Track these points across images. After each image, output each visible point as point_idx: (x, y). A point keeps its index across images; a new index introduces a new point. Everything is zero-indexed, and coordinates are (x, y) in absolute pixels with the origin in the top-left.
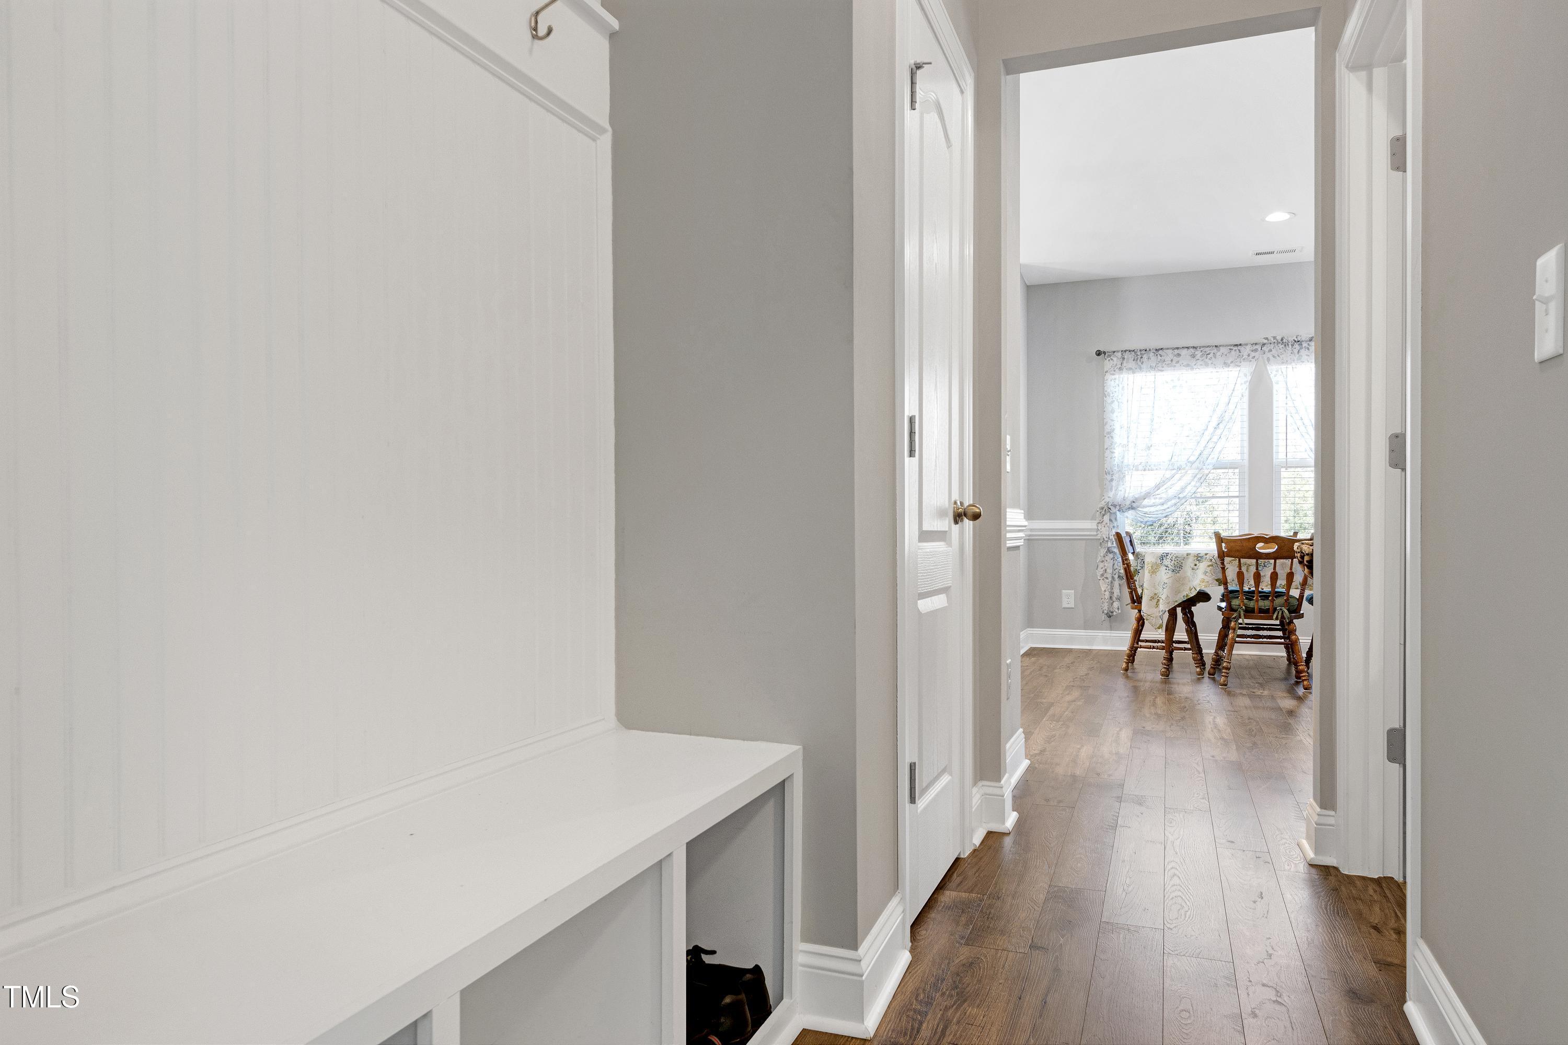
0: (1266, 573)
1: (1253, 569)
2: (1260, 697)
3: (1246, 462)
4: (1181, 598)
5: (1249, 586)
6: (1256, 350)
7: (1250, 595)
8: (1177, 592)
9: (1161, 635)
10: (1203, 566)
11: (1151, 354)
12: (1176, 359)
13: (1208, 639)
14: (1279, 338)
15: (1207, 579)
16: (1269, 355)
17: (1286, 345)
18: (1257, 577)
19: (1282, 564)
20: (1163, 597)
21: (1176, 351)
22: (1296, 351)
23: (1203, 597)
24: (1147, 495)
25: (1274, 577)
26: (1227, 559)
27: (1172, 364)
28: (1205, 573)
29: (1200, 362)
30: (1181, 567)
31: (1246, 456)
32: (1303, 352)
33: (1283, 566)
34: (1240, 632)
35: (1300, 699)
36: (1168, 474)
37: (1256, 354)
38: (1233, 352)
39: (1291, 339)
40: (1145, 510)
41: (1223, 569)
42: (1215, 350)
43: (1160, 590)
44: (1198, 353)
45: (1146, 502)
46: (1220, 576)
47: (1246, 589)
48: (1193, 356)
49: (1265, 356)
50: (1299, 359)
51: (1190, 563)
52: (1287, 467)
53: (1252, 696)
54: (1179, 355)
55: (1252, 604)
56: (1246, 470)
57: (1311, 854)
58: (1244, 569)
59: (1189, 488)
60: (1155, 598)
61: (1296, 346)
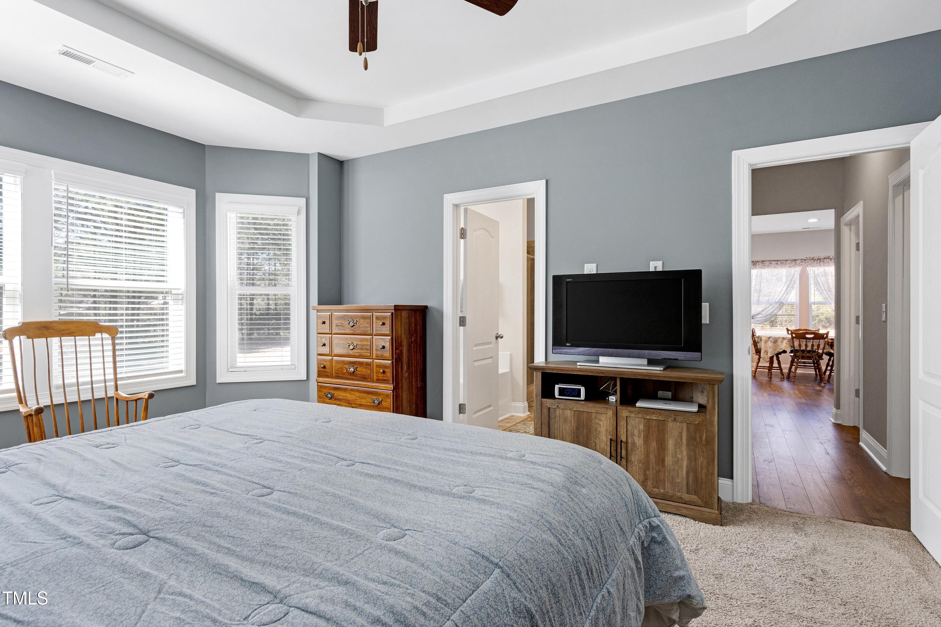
0: (810, 344)
1: (804, 343)
2: (808, 386)
3: (798, 303)
4: (776, 352)
5: (803, 348)
6: (802, 262)
7: (803, 351)
8: (775, 350)
9: (767, 365)
10: (785, 341)
11: (760, 263)
12: (770, 265)
13: (785, 366)
14: (812, 258)
15: (787, 346)
16: (808, 264)
17: (815, 260)
18: (806, 346)
19: (815, 341)
20: (770, 351)
21: (770, 262)
22: (818, 262)
23: (785, 352)
24: (758, 314)
25: (813, 346)
26: (795, 339)
27: (768, 267)
28: (786, 344)
29: (779, 266)
30: (776, 341)
31: (798, 300)
32: (821, 263)
33: (816, 342)
34: (799, 364)
35: (823, 387)
36: (767, 306)
37: (803, 263)
38: (793, 263)
39: (816, 258)
40: (757, 319)
41: (793, 343)
42: (786, 262)
43: (768, 349)
44: (779, 263)
45: (758, 316)
46: (792, 345)
47: (802, 349)
48: (777, 264)
49: (806, 264)
50: (820, 265)
51: (780, 340)
52: (814, 304)
53: (805, 386)
54: (771, 263)
55: (804, 355)
56: (798, 305)
57: (833, 421)
58: (801, 343)
59: (775, 312)
60: (766, 352)
61: (819, 261)
